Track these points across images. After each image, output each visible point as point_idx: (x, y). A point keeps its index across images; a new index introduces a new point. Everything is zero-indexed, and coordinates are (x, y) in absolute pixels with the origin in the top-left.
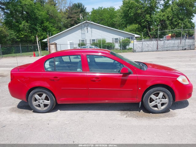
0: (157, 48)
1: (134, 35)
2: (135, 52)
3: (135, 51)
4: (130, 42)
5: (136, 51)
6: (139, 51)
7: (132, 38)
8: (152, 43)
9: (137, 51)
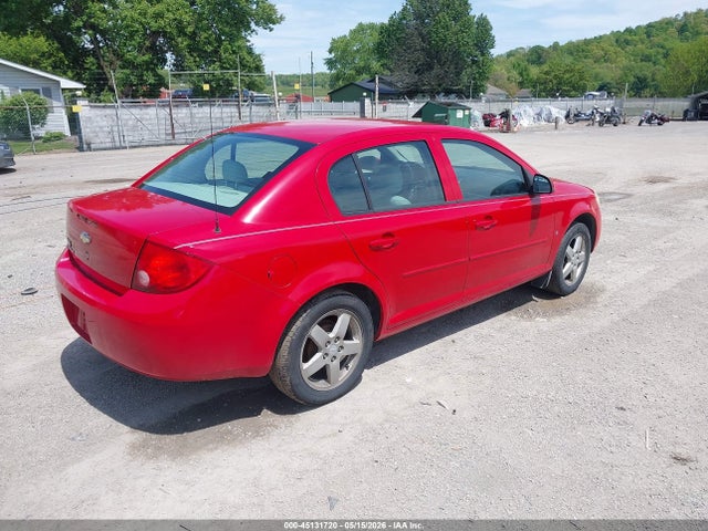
0: (173, 134)
1: (58, 83)
2: (89, 149)
3: (89, 144)
4: (47, 110)
5: (93, 146)
6: (103, 146)
7: (48, 93)
8: (147, 114)
9: (98, 146)
